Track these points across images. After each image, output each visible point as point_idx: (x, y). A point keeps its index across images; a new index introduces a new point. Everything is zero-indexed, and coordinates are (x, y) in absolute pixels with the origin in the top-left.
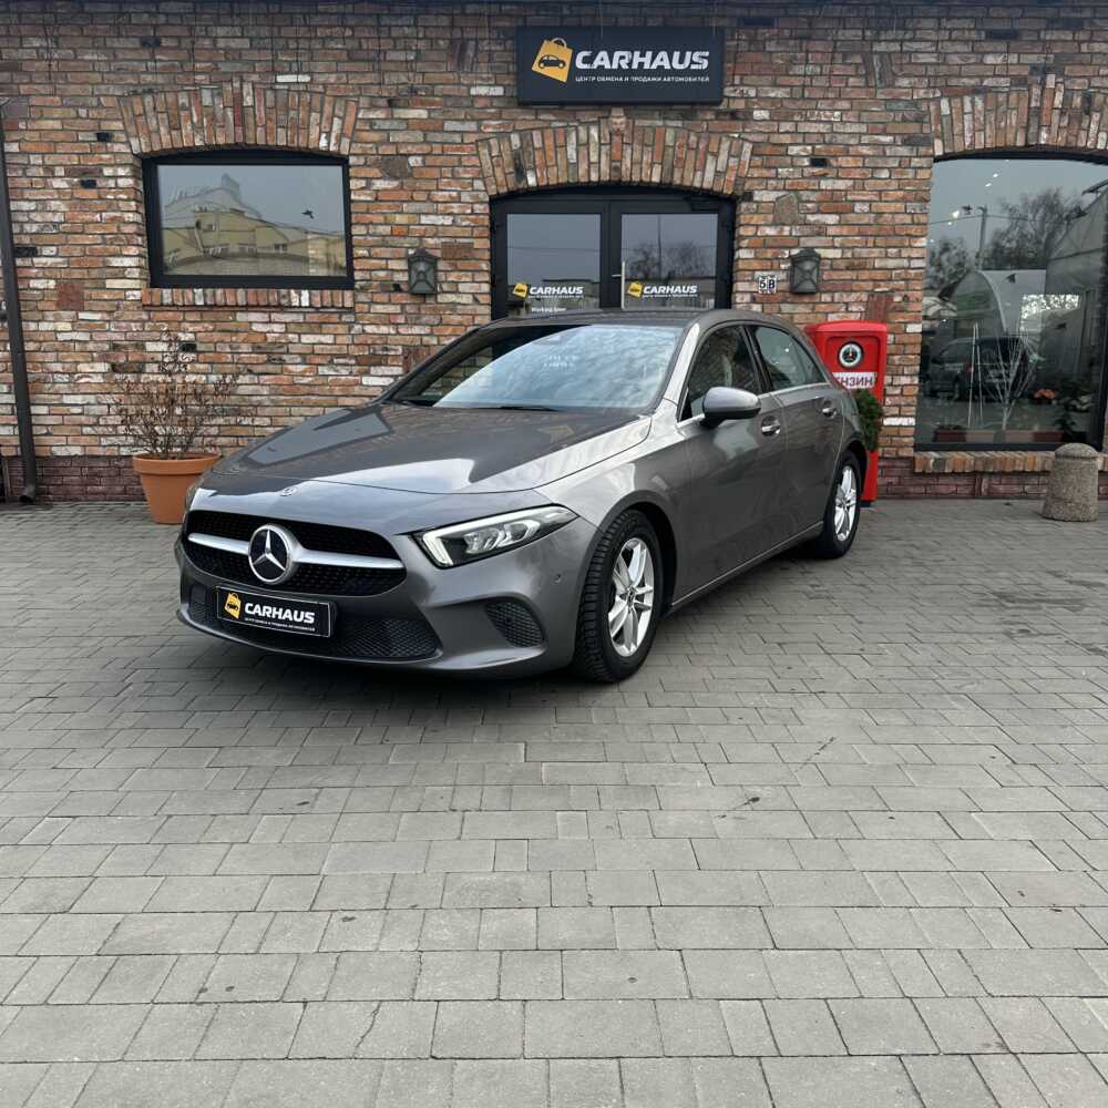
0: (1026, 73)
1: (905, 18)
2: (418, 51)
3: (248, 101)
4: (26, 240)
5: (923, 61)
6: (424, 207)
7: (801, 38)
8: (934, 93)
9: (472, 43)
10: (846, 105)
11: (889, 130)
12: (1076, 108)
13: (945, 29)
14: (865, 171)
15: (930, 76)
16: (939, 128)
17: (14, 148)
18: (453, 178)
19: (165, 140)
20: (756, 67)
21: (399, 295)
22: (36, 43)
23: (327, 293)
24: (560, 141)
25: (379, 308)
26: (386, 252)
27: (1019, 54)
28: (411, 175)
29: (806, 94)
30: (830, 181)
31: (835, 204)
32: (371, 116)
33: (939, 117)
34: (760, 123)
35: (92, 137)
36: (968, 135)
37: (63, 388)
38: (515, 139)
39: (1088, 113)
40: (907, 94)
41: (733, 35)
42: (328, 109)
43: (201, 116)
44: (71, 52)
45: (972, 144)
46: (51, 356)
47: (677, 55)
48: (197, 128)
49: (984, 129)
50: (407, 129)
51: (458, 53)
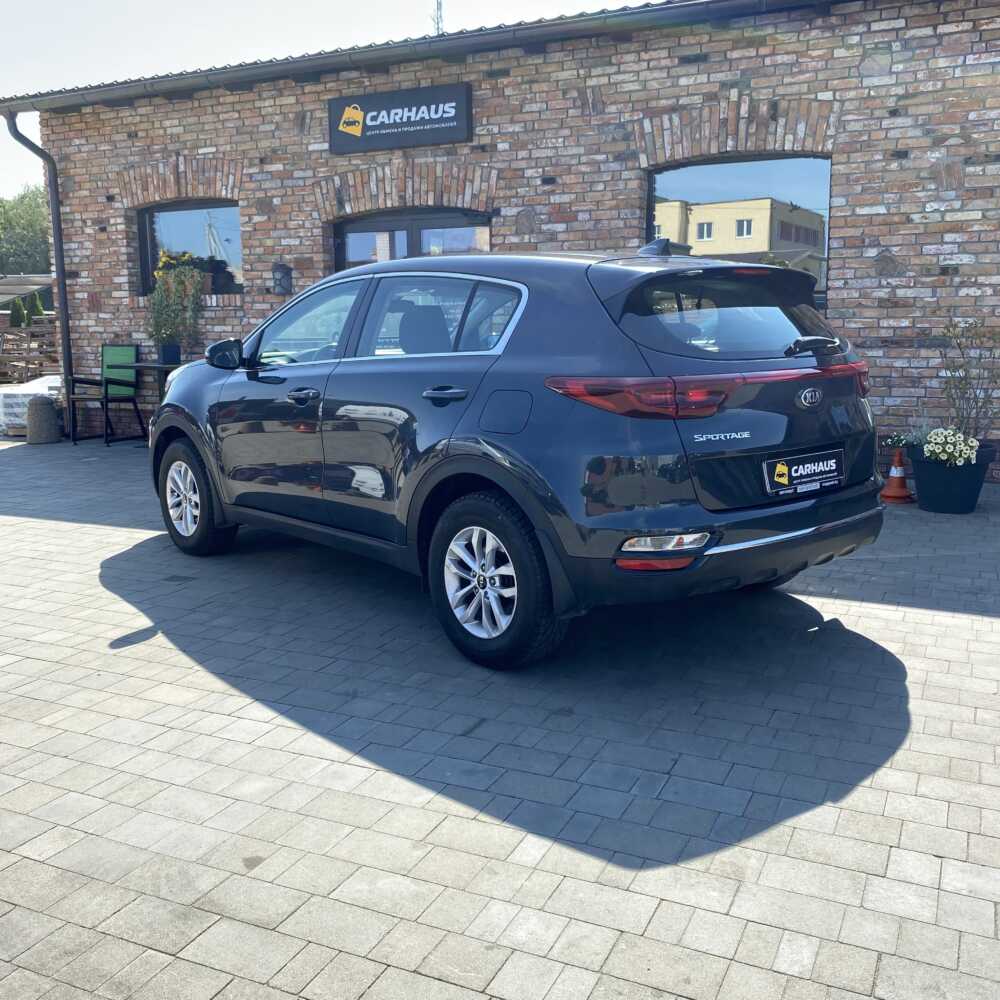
0: (715, 88)
1: (610, 57)
2: (277, 123)
3: (182, 168)
4: (74, 268)
5: (627, 89)
6: (283, 233)
7: (532, 82)
8: (638, 115)
9: (309, 114)
10: (566, 132)
11: (602, 150)
12: (762, 115)
13: (644, 61)
14: (585, 186)
15: (633, 102)
16: (643, 144)
17: (68, 209)
18: (300, 211)
19: (141, 198)
20: (498, 109)
21: (269, 296)
22: (77, 142)
23: (226, 296)
24: (364, 181)
25: (258, 306)
26: (259, 266)
27: (709, 74)
28: (274, 211)
29: (536, 125)
30: (557, 197)
31: (562, 214)
32: (251, 171)
33: (643, 135)
34: (503, 154)
35: (105, 200)
36: (668, 147)
37: (92, 363)
38: (337, 179)
39: (774, 118)
40: (615, 118)
41: (481, 86)
42: (226, 168)
43: (158, 180)
44: (93, 146)
45: (672, 155)
46: (85, 342)
47: (433, 107)
48: (157, 188)
49: (681, 142)
50: (272, 179)
51: (301, 121)
